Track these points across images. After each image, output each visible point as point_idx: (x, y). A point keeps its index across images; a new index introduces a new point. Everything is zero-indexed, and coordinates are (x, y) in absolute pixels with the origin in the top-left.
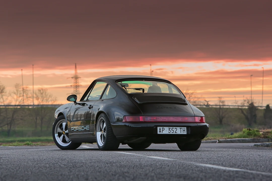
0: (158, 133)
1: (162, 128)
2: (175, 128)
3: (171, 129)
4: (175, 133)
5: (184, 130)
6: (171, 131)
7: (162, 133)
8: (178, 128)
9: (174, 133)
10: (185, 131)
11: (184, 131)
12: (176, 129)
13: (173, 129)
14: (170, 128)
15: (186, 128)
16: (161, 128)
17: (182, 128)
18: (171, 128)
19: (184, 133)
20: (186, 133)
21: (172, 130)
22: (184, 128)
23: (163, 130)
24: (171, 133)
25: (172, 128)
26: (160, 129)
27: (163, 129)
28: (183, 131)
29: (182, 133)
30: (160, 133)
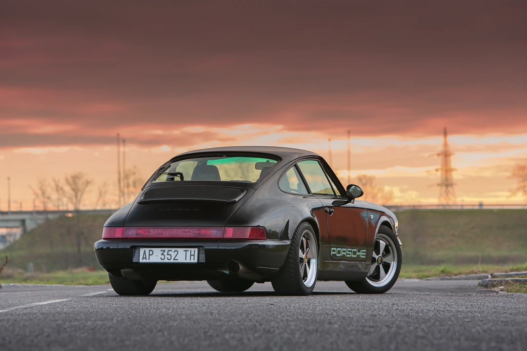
0: (141, 261)
1: (150, 251)
2: (173, 249)
3: (165, 254)
4: (174, 259)
5: (193, 253)
6: (167, 256)
7: (147, 261)
8: (181, 251)
9: (172, 261)
10: (194, 255)
11: (192, 257)
12: (176, 252)
13: (170, 253)
14: (164, 251)
15: (196, 250)
16: (147, 250)
17: (189, 249)
18: (167, 249)
19: (192, 261)
20: (196, 261)
21: (168, 254)
22: (193, 250)
23: (150, 255)
24: (166, 261)
25: (168, 251)
26: (145, 253)
27: (151, 253)
28: (191, 255)
29: (188, 261)
30: (144, 261)
